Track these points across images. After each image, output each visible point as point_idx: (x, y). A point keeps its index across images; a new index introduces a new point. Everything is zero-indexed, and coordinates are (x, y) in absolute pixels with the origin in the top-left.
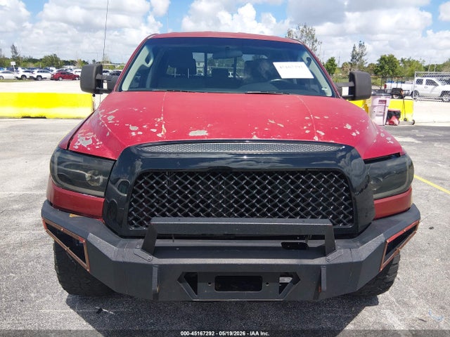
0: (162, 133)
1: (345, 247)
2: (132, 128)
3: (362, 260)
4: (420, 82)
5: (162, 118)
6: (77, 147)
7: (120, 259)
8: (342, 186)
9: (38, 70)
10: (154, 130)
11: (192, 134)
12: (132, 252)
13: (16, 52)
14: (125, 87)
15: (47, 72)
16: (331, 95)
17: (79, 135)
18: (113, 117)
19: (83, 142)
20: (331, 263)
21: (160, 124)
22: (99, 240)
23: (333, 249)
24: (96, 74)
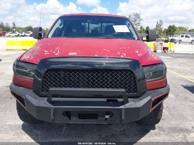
0: (58, 54)
1: (133, 101)
2: (46, 51)
3: (140, 107)
4: (182, 36)
5: (59, 48)
6: (23, 59)
7: (38, 105)
8: (132, 76)
9: (24, 32)
10: (55, 52)
11: (70, 54)
12: (43, 102)
13: (15, 25)
14: (50, 36)
15: (28, 33)
16: (137, 39)
17: (25, 54)
18: (39, 47)
19: (26, 57)
20: (127, 107)
21: (57, 50)
22: (30, 97)
23: (128, 102)
24: (39, 31)
